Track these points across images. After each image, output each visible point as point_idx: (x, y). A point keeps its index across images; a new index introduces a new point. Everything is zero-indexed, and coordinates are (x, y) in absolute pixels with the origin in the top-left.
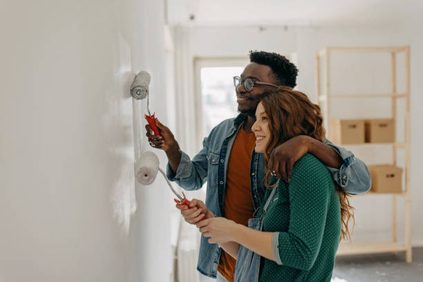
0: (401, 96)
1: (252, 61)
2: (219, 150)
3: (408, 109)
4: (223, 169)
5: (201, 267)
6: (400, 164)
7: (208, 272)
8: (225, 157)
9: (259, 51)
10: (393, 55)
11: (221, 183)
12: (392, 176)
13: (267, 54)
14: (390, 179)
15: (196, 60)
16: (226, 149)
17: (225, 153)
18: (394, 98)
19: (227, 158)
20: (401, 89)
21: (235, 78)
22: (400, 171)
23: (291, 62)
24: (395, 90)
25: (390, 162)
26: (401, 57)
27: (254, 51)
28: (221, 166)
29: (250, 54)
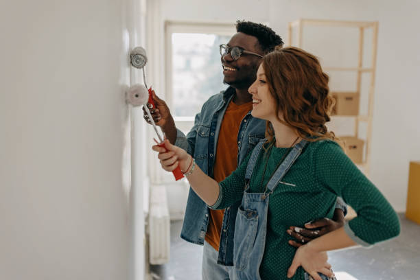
0: (367, 71)
1: (238, 31)
2: (209, 123)
3: (373, 84)
4: (213, 141)
5: (186, 235)
6: (362, 136)
7: (194, 240)
8: (215, 130)
9: (246, 21)
10: (362, 29)
11: (211, 155)
12: (355, 147)
13: (255, 25)
14: (353, 150)
15: (167, 24)
16: (216, 123)
17: (215, 126)
18: (360, 72)
19: (217, 132)
20: (367, 64)
21: (221, 46)
22: (362, 142)
23: (277, 34)
24: (361, 65)
25: (352, 134)
26: (369, 33)
27: (241, 21)
28: (211, 139)
29: (237, 23)
